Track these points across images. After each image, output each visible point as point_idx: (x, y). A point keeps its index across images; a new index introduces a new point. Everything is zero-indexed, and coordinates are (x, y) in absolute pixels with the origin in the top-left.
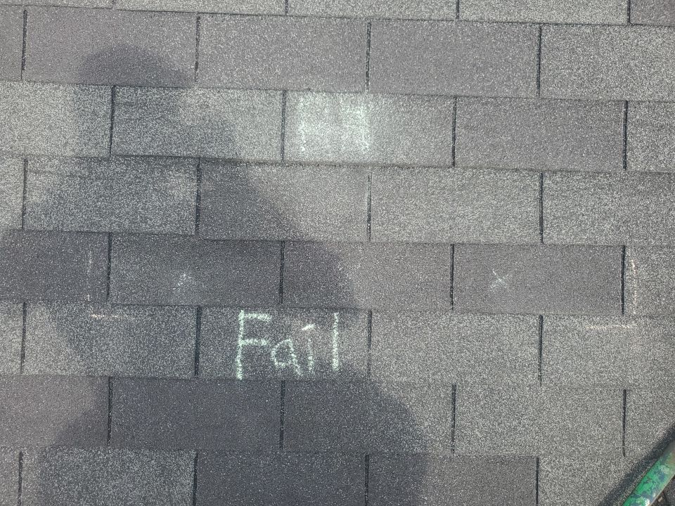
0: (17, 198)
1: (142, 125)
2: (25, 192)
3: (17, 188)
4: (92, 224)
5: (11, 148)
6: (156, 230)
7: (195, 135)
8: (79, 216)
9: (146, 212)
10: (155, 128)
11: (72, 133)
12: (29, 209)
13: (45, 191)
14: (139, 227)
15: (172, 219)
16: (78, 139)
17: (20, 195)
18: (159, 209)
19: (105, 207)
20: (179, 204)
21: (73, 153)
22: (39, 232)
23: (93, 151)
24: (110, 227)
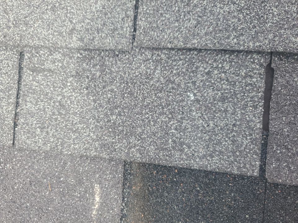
0: (9, 103)
2: (18, 98)
3: (10, 90)
4: (103, 146)
5: (5, 37)
6: (196, 163)
7: (269, 15)
8: (85, 134)
9: (182, 134)
10: (202, 6)
11: (82, 15)
12: (22, 120)
13: (42, 96)
14: (170, 156)
15: (222, 148)
16: (88, 23)
17: (13, 100)
18: (202, 130)
19: (122, 122)
20: (234, 125)
21: (81, 44)
22: (34, 151)
23: (108, 41)
24: (128, 153)
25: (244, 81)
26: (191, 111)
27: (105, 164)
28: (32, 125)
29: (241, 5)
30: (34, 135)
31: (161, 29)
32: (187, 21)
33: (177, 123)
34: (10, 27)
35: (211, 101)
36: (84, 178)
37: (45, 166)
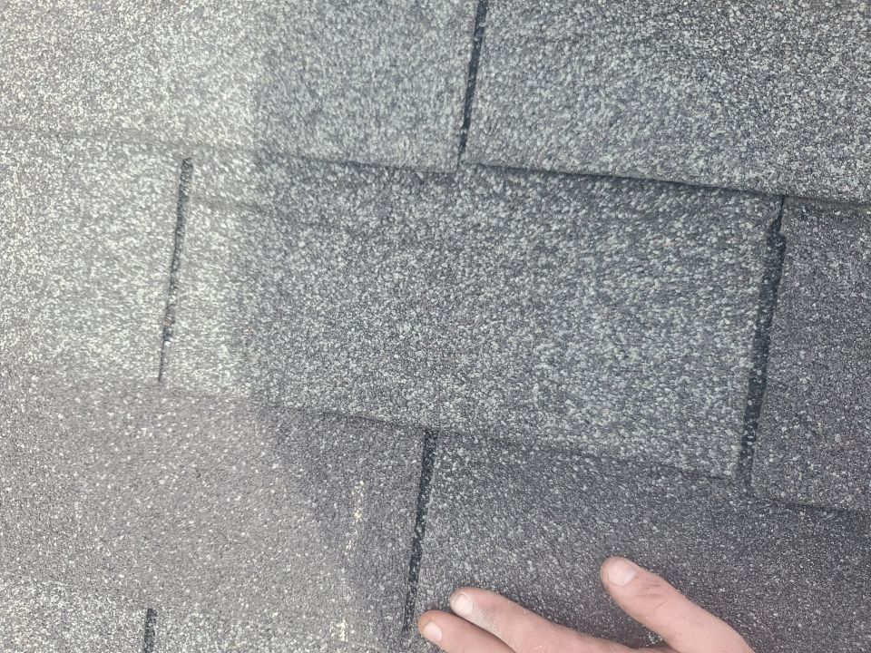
0: (151, 282)
1: (582, 62)
2: (174, 266)
3: (154, 250)
4: (378, 392)
5: (148, 120)
6: (593, 442)
7: (782, 108)
8: (338, 364)
9: (565, 374)
10: (628, 77)
11: (339, 78)
12: (183, 323)
13: (235, 268)
14: (535, 423)
15: (656, 410)
16: (355, 99)
17: (161, 274)
18: (611, 367)
19: (425, 340)
20: (687, 359)
21: (335, 149)
22: (209, 397)
23: (402, 145)
24: (435, 412)
25: (715, 258)
26: (589, 319)
27: (381, 435)
28: (207, 336)
29: (718, 80)
30: (212, 359)
31: (529, 124)
32: (591, 110)
33: (553, 348)
34: (162, 98)
35: (635, 301)
36: (330, 466)
37: (236, 435)
